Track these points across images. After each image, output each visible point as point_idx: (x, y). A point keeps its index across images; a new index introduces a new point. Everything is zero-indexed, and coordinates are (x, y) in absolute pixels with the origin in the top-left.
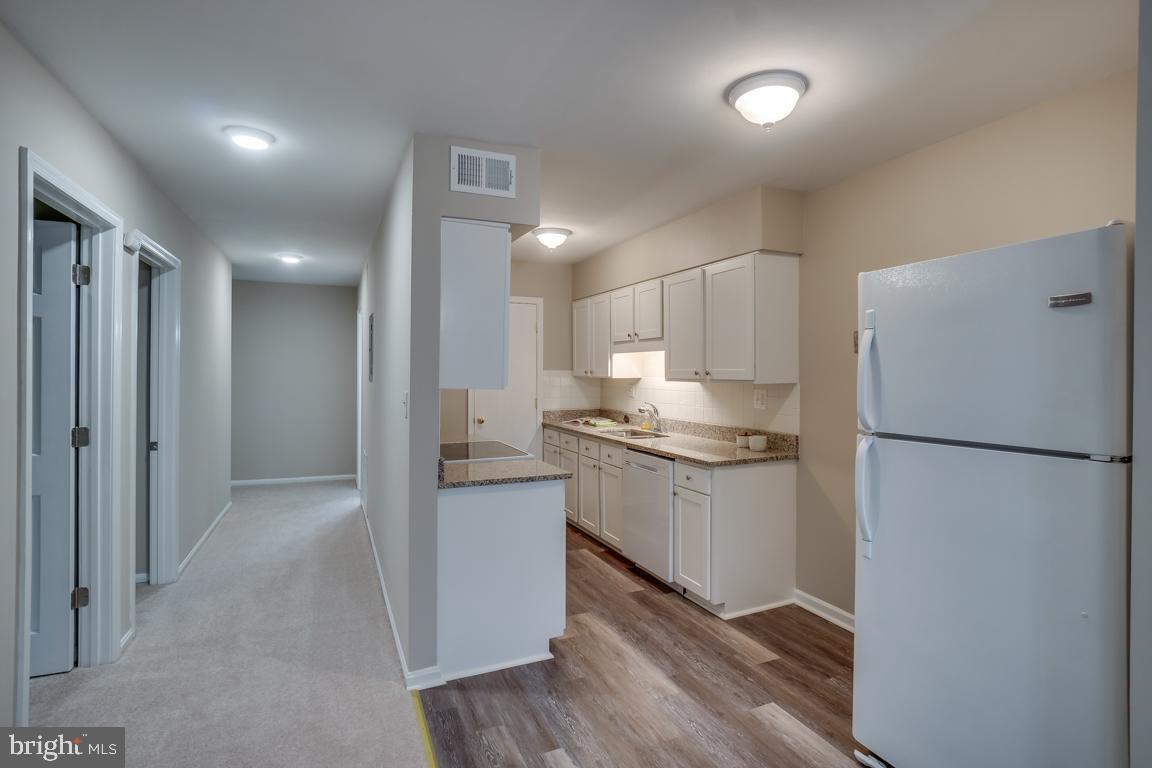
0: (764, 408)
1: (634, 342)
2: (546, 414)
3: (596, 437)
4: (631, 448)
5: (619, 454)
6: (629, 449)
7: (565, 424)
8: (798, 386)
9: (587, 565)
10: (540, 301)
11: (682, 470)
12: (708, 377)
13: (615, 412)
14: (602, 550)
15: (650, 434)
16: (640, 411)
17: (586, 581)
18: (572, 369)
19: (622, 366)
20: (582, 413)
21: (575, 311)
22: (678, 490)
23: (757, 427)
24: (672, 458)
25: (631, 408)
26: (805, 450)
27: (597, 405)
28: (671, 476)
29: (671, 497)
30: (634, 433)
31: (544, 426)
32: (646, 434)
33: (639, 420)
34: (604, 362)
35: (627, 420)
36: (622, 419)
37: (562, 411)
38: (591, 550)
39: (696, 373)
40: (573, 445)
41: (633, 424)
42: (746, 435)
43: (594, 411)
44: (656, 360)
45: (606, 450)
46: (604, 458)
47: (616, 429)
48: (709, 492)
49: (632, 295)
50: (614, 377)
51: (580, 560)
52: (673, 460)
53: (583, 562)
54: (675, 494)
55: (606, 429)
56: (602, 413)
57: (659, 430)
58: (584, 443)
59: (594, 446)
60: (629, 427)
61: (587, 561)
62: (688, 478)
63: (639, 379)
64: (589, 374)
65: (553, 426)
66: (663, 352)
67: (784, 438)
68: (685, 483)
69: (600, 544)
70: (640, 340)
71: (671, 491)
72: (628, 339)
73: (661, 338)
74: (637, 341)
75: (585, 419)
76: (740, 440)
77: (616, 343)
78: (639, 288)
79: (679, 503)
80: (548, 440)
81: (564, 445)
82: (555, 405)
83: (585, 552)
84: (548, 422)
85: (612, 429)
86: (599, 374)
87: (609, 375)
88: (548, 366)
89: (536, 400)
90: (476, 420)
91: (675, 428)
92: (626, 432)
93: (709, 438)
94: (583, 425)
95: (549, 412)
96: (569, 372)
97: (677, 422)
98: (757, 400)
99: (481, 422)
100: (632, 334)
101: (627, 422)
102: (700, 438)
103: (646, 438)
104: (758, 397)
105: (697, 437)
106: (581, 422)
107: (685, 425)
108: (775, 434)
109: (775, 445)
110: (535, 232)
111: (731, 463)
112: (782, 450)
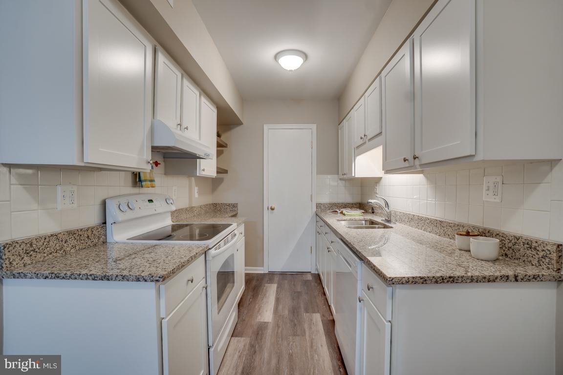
0: (498, 200)
2: (318, 206)
4: (341, 238)
7: (328, 213)
9: (307, 334)
10: (314, 127)
12: (417, 162)
13: (367, 205)
14: (331, 318)
15: (380, 224)
17: (291, 355)
18: (338, 174)
20: (343, 206)
21: (339, 132)
22: (364, 295)
24: (360, 257)
27: (358, 200)
28: (360, 278)
31: (317, 214)
32: (378, 223)
33: (380, 212)
34: (351, 165)
35: (373, 210)
36: (370, 210)
37: (329, 204)
38: (323, 316)
39: (405, 161)
41: (374, 215)
42: (468, 234)
43: (355, 204)
45: (332, 236)
47: (360, 218)
48: (388, 318)
49: (364, 104)
50: (356, 176)
51: (306, 326)
52: (362, 260)
53: (307, 330)
54: (359, 300)
56: (361, 206)
57: (388, 221)
58: (327, 229)
59: (329, 232)
61: (310, 328)
62: (369, 288)
63: (381, 178)
64: (345, 176)
66: (382, 147)
67: (531, 245)
69: (331, 312)
70: (370, 140)
71: (358, 295)
72: (361, 142)
73: (380, 134)
74: (368, 141)
75: (344, 210)
76: (459, 241)
77: (356, 148)
79: (365, 313)
80: (317, 223)
82: (326, 199)
83: (317, 317)
84: (319, 210)
85: (356, 218)
86: (348, 175)
87: (353, 175)
88: (320, 172)
89: (312, 195)
90: (269, 208)
91: (403, 220)
92: (365, 221)
93: (429, 232)
94: (339, 214)
95: (321, 204)
96: (336, 176)
97: (405, 214)
98: (488, 190)
99: (272, 209)
100: (363, 137)
101: (373, 213)
102: (422, 231)
103: (374, 228)
104: (488, 187)
105: (420, 230)
106: (339, 212)
107: (411, 217)
108: (515, 237)
109: (517, 254)
110: (276, 57)
111: (426, 280)
112: (527, 262)
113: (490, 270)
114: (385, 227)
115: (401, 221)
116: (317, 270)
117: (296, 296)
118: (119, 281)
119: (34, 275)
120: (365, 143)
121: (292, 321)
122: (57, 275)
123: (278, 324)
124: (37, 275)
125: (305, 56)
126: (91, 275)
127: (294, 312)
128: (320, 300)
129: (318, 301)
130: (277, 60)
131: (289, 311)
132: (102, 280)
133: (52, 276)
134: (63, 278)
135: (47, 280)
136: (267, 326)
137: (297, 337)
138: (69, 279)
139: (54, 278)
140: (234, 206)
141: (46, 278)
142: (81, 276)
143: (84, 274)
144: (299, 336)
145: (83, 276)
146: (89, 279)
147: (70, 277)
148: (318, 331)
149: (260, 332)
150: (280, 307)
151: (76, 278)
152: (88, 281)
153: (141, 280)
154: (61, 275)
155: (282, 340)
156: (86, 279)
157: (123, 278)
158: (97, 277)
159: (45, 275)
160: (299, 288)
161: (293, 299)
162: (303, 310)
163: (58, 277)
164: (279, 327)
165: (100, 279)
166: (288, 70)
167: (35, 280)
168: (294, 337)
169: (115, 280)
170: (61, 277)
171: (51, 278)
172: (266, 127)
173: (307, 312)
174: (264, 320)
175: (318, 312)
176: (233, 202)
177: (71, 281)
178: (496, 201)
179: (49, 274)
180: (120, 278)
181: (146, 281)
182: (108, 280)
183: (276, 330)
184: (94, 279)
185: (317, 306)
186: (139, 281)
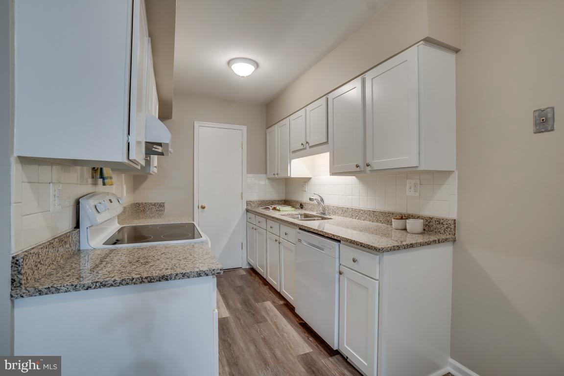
0: (417, 194)
1: (307, 149)
2: (248, 203)
3: (277, 219)
4: (302, 228)
5: (293, 233)
6: (300, 229)
7: (261, 210)
8: (456, 173)
9: (268, 319)
10: (244, 128)
11: (349, 253)
12: (369, 168)
13: (294, 201)
14: (282, 302)
15: (317, 216)
16: (311, 199)
17: (264, 339)
18: (266, 173)
19: (298, 168)
20: (272, 202)
21: (268, 135)
22: (343, 269)
23: (410, 212)
24: (337, 240)
25: (304, 199)
26: (462, 233)
27: (283, 197)
28: (337, 256)
29: (337, 275)
30: (307, 217)
31: (247, 211)
32: (315, 216)
33: (310, 207)
34: (285, 166)
35: (302, 206)
36: (298, 206)
37: (259, 201)
38: (273, 302)
39: (357, 166)
40: (263, 225)
41: (306, 210)
42: (402, 218)
43: (281, 201)
44: (323, 159)
45: (285, 229)
46: (283, 235)
47: (294, 213)
48: (377, 278)
49: (304, 116)
50: (292, 176)
51: (264, 313)
52: (339, 241)
54: (340, 273)
55: (286, 213)
56: (286, 202)
57: (324, 214)
58: (271, 223)
59: (276, 225)
60: (303, 212)
61: (268, 314)
62: (354, 261)
63: (311, 178)
64: (276, 176)
65: (252, 211)
66: (328, 153)
67: (439, 221)
68: (351, 264)
69: (282, 297)
70: (310, 147)
71: (337, 270)
72: (302, 147)
73: (327, 143)
74: (308, 147)
75: (273, 206)
76: (396, 223)
77: (294, 152)
78: (309, 108)
79: (345, 282)
80: (249, 220)
81: (258, 224)
82: (255, 197)
83: (269, 304)
84: (249, 208)
85: (290, 212)
86: (282, 175)
87: (289, 175)
88: (249, 171)
89: (242, 193)
90: (200, 207)
91: (336, 212)
92: (301, 215)
93: (364, 220)
94: (271, 210)
95: (251, 201)
96: (264, 176)
97: (338, 208)
98: (410, 188)
99: (203, 208)
100: (304, 143)
101: (302, 208)
102: (356, 220)
103: (314, 220)
104: (411, 186)
105: (354, 219)
106: (271, 208)
107: (344, 210)
108: (430, 218)
109: (432, 228)
110: (229, 63)
111: (399, 248)
112: (438, 232)
113: (420, 239)
114: (323, 218)
115: (335, 213)
116: (249, 264)
117: (240, 291)
118: (179, 279)
119: (70, 288)
120: (305, 148)
121: (249, 312)
122: (104, 283)
123: (237, 317)
124: (76, 286)
125: (257, 65)
126: (146, 278)
127: (246, 304)
128: (264, 290)
129: (262, 291)
130: (230, 65)
131: (241, 304)
132: (160, 281)
133: (96, 285)
134: (112, 285)
135: (90, 291)
136: (228, 321)
137: (261, 324)
138: (118, 286)
139: (100, 287)
140: (162, 205)
141: (88, 288)
142: (134, 280)
143: (138, 278)
144: (261, 322)
145: (136, 280)
146: (144, 282)
147: (120, 283)
148: (276, 315)
149: (224, 327)
150: (231, 302)
151: (127, 284)
152: (143, 284)
153: (202, 275)
154: (109, 282)
155: (249, 329)
156: (141, 283)
157: (183, 276)
158: (154, 279)
159: (86, 286)
160: (239, 283)
161: (239, 293)
162: (253, 301)
163: (105, 286)
164: (240, 320)
165: (157, 281)
166: (241, 76)
167: (73, 294)
168: (259, 325)
169: (175, 278)
170: (109, 285)
171: (95, 288)
172: (196, 124)
173: (258, 302)
174: (222, 316)
175: (267, 300)
176: (160, 201)
177: (121, 287)
178: (416, 195)
179: (92, 283)
180: (181, 276)
181: (207, 275)
182: (167, 280)
183: (239, 323)
184: (150, 282)
185: (264, 295)
186: (201, 276)
